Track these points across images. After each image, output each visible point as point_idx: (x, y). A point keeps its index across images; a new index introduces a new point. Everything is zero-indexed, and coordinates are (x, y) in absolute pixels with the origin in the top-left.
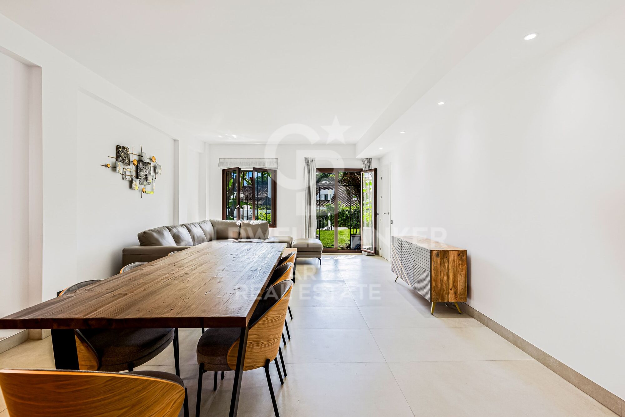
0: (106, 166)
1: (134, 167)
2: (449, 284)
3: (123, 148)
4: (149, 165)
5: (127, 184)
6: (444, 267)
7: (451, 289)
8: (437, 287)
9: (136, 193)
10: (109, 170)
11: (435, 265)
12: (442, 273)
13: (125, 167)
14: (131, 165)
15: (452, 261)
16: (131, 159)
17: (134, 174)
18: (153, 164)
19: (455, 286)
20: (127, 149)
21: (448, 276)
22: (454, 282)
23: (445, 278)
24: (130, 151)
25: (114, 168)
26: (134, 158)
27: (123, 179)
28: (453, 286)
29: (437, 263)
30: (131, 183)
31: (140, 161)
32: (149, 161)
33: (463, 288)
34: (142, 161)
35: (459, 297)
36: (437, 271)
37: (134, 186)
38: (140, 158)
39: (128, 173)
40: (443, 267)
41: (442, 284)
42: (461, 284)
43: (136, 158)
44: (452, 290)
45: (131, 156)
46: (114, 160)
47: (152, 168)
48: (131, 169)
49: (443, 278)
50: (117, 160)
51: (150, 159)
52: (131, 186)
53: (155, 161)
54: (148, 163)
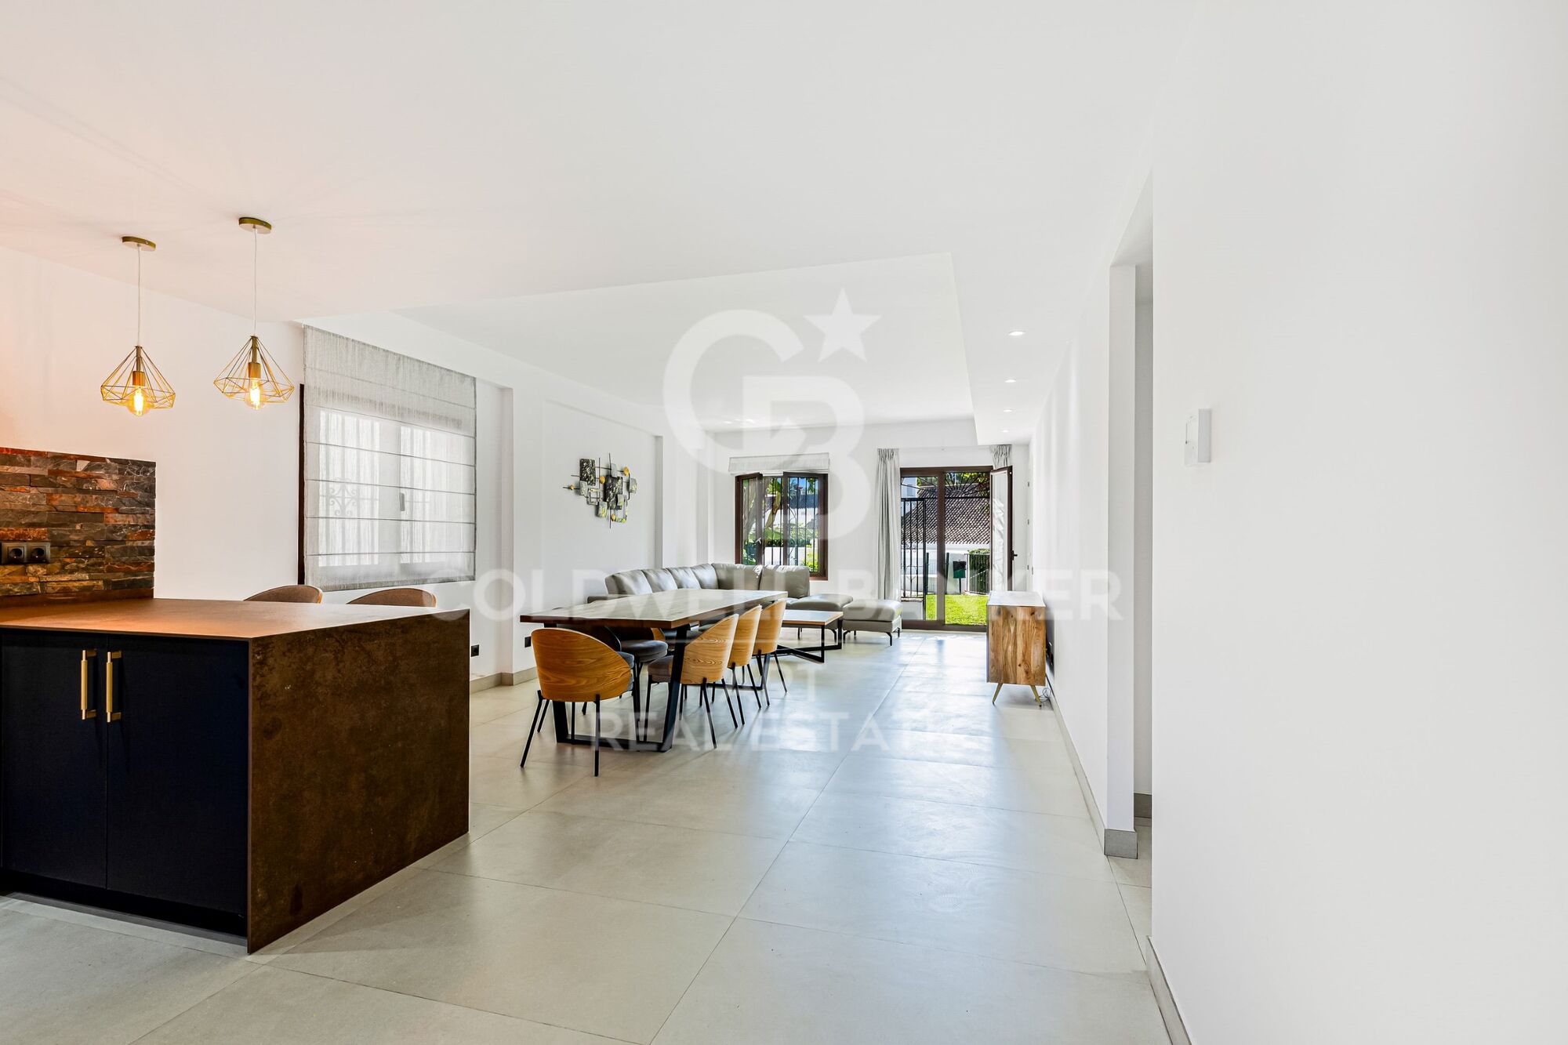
0: (569, 488)
1: (601, 485)
2: (1016, 658)
3: (588, 461)
4: (620, 481)
5: (592, 509)
6: (1009, 630)
7: (1020, 665)
8: (997, 661)
9: (603, 522)
10: (572, 492)
11: (995, 628)
12: (1006, 640)
13: (590, 487)
14: (597, 483)
15: (1021, 623)
16: (597, 476)
17: (602, 496)
18: (625, 479)
19: (1026, 661)
20: (593, 462)
21: (1015, 644)
22: (1024, 656)
23: (1010, 648)
24: (597, 464)
25: (578, 490)
26: (600, 473)
27: (588, 503)
28: (1024, 660)
29: (998, 624)
30: (597, 507)
31: (609, 476)
32: (619, 475)
33: (1039, 664)
34: (611, 476)
35: (1032, 678)
36: (998, 636)
37: (600, 512)
38: (608, 472)
39: (593, 495)
40: (1006, 631)
41: (1006, 658)
42: (1036, 658)
43: (603, 472)
44: (1022, 667)
45: (597, 470)
46: (578, 479)
47: (624, 485)
48: (597, 488)
49: (1007, 647)
50: (582, 478)
51: (622, 472)
52: (597, 514)
53: (627, 474)
54: (618, 478)
